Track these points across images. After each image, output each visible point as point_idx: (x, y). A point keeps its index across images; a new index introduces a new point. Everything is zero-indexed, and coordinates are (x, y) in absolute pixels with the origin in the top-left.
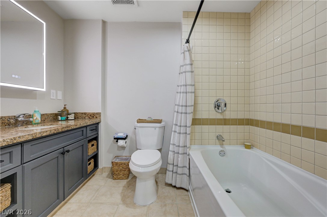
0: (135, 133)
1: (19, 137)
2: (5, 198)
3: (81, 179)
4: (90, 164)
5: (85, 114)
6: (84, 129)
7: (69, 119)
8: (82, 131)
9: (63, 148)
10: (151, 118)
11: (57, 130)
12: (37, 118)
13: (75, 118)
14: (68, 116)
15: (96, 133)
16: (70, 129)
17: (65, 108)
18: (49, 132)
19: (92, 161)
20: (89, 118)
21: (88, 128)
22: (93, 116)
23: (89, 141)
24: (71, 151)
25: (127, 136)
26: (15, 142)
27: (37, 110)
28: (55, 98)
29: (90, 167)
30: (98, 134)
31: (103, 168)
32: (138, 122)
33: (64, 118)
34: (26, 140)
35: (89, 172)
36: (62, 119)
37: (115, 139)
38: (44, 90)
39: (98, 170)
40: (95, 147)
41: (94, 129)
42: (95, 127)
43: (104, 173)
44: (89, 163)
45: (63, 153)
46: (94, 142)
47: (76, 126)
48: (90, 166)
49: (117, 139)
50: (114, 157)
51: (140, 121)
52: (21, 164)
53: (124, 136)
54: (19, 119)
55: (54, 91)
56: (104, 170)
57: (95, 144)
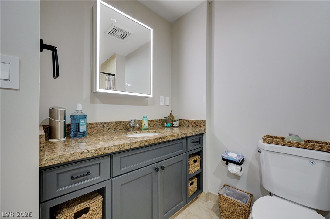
0: (259, 160)
1: (105, 148)
2: (95, 212)
3: (180, 203)
4: (192, 184)
5: (189, 121)
6: (184, 141)
7: (174, 126)
8: (181, 143)
9: (158, 162)
10: (296, 136)
11: (148, 141)
12: (145, 124)
13: (179, 125)
14: (174, 123)
15: (199, 146)
16: (165, 140)
17: (171, 114)
18: (139, 144)
19: (195, 180)
20: (193, 126)
21: (189, 140)
22: (197, 124)
23: (190, 156)
24: (166, 167)
25: (243, 159)
26: (100, 153)
27: (145, 116)
28: (163, 104)
29: (192, 189)
30: (202, 147)
31: (208, 193)
32: (264, 142)
33: (169, 125)
34: (112, 152)
35: (191, 194)
36: (168, 126)
37: (224, 159)
38: (151, 96)
39: (202, 193)
40: (198, 163)
41: (197, 142)
42: (199, 139)
43: (209, 201)
44: (191, 182)
45: (157, 170)
46: (197, 158)
47: (173, 137)
48: (192, 186)
49: (228, 161)
50: (223, 185)
51: (270, 139)
52: (111, 178)
53: (238, 159)
54: (131, 124)
55: (163, 97)
56: (209, 197)
57: (199, 160)
